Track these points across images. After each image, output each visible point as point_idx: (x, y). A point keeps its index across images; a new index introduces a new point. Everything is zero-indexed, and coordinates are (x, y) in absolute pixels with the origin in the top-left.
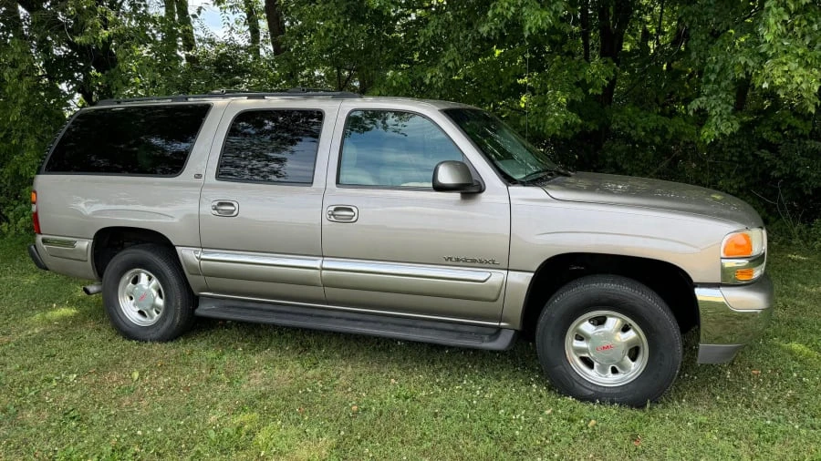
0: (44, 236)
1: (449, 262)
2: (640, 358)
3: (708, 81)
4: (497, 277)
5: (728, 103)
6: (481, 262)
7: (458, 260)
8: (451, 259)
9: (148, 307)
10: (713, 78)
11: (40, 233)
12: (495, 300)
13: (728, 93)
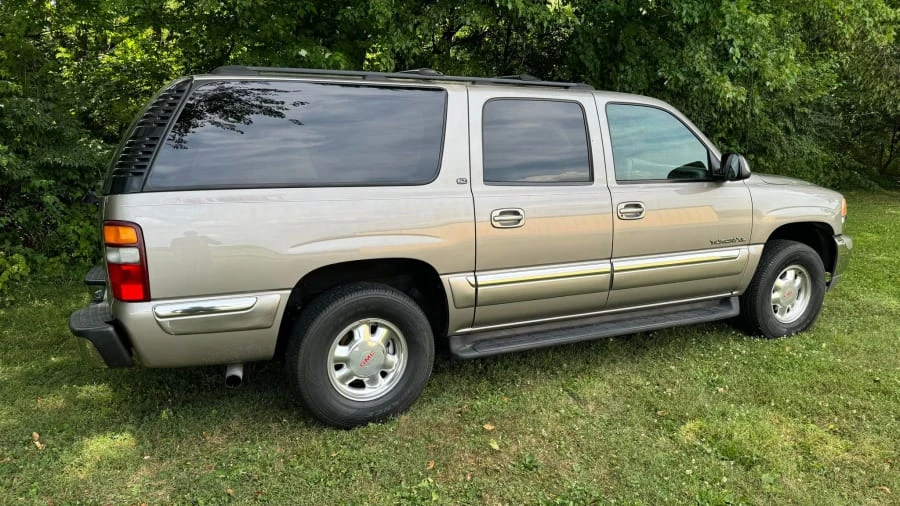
2: (802, 295)
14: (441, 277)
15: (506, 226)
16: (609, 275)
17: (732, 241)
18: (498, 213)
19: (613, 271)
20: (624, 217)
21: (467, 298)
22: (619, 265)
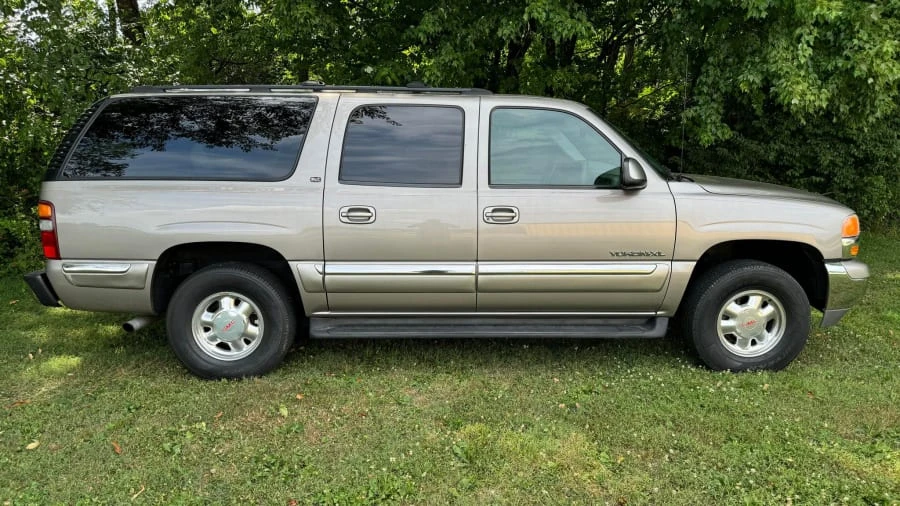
0: (63, 261)
1: (616, 257)
3: (700, 93)
4: (662, 268)
5: (719, 113)
6: (648, 255)
7: (624, 254)
8: (617, 254)
9: (236, 338)
10: (705, 89)
11: (58, 257)
12: (658, 291)
13: (719, 104)
14: (290, 263)
15: (354, 221)
16: (474, 277)
17: (641, 254)
18: (346, 209)
19: (477, 274)
20: (491, 220)
21: (315, 283)
22: (484, 268)
